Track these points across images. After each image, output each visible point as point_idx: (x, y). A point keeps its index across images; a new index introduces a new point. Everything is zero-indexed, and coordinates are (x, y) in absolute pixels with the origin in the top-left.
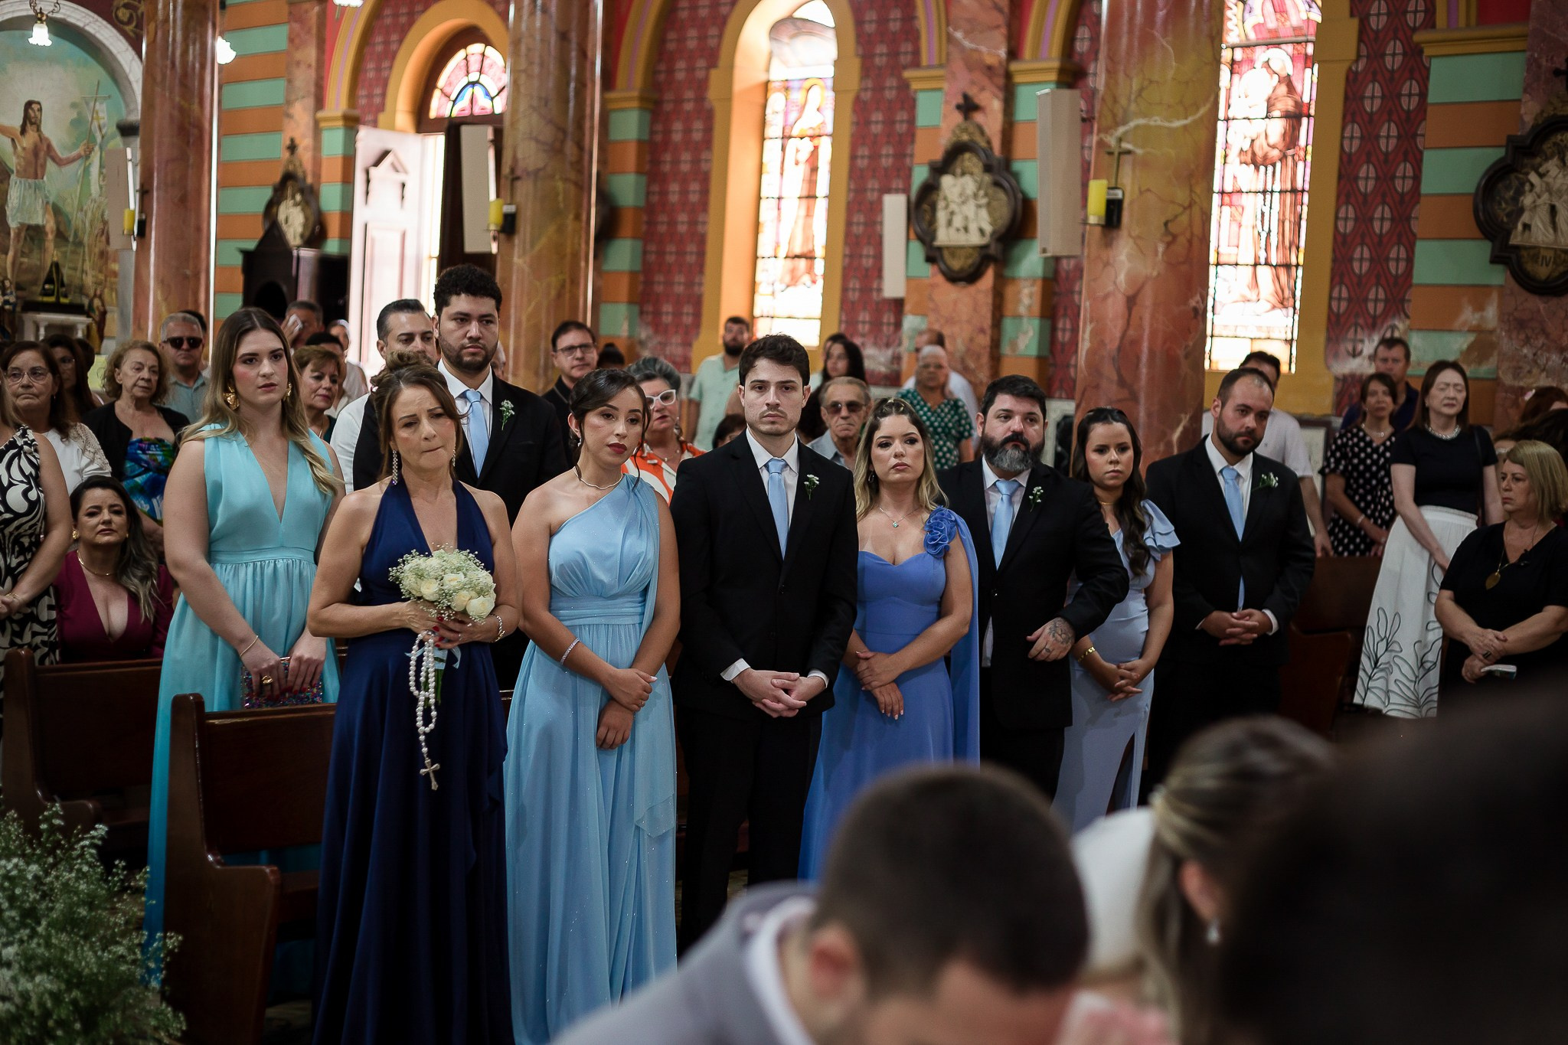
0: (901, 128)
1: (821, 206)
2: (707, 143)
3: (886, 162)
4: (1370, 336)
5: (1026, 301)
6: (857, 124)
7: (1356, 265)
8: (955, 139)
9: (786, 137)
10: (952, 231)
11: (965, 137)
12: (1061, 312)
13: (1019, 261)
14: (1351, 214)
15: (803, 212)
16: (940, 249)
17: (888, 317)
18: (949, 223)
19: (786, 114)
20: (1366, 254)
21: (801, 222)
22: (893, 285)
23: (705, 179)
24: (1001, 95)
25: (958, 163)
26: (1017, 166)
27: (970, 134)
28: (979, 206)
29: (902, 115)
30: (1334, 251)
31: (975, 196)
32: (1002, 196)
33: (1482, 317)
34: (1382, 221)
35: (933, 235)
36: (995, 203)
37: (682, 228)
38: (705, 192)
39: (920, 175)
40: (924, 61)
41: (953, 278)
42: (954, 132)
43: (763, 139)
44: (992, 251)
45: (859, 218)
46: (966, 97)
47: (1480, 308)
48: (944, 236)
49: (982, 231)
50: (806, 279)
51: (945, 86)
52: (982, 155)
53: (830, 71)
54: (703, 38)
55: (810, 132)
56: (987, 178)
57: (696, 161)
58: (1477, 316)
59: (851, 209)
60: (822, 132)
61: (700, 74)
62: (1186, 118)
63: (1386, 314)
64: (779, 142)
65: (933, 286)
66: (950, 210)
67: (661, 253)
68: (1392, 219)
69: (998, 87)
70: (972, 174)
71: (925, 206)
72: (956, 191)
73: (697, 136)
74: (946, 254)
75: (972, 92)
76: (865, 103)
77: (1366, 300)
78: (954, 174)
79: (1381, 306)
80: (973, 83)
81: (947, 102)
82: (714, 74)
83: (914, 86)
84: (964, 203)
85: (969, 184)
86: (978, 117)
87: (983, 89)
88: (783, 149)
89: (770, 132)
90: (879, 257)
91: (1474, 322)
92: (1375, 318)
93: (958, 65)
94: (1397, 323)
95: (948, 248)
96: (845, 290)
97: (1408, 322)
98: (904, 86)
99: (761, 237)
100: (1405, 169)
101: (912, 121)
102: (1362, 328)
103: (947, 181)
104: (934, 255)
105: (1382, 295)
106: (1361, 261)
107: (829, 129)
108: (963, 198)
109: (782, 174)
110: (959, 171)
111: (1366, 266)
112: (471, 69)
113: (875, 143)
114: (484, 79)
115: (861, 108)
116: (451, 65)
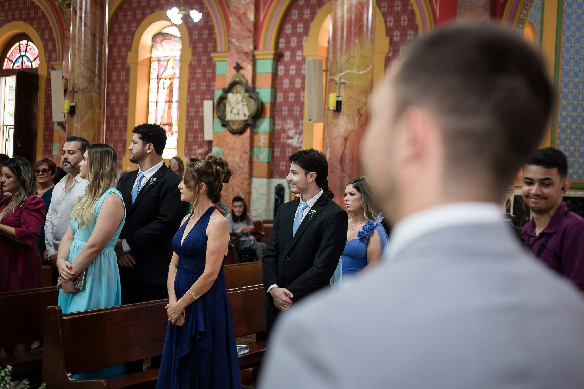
0: (209, 75)
1: (175, 106)
2: (127, 80)
3: (203, 88)
5: (263, 141)
6: (191, 73)
8: (233, 80)
9: (159, 79)
10: (233, 114)
11: (237, 79)
12: (276, 145)
13: (259, 126)
15: (167, 107)
16: (228, 121)
18: (231, 112)
19: (159, 70)
21: (166, 111)
22: (208, 135)
23: (127, 95)
24: (251, 63)
25: (235, 88)
26: (257, 90)
27: (240, 78)
28: (244, 105)
29: (209, 71)
31: (242, 101)
32: (253, 101)
35: (225, 117)
36: (250, 104)
37: (117, 114)
38: (127, 99)
39: (218, 93)
40: (219, 49)
41: (233, 132)
42: (233, 77)
43: (149, 79)
44: (249, 122)
45: (192, 110)
46: (237, 64)
48: (229, 117)
49: (245, 115)
50: (169, 133)
51: (228, 59)
52: (244, 86)
53: (179, 53)
54: (124, 40)
55: (169, 77)
56: (247, 95)
57: (122, 88)
59: (189, 106)
60: (174, 77)
61: (124, 54)
62: (365, 70)
64: (156, 80)
65: (225, 136)
66: (232, 106)
69: (250, 60)
70: (240, 93)
71: (221, 105)
72: (234, 99)
73: (123, 78)
74: (230, 124)
75: (240, 62)
76: (194, 66)
78: (233, 93)
80: (239, 58)
81: (229, 66)
82: (130, 54)
83: (215, 59)
84: (237, 104)
85: (239, 97)
86: (242, 72)
87: (244, 61)
88: (158, 83)
89: (152, 76)
90: (202, 125)
93: (233, 51)
95: (231, 121)
96: (187, 137)
98: (210, 59)
99: (149, 117)
101: (214, 73)
103: (230, 96)
104: (225, 124)
107: (178, 75)
108: (237, 102)
109: (158, 92)
110: (235, 92)
112: (22, 50)
113: (198, 81)
114: (27, 54)
115: (192, 68)
116: (13, 48)
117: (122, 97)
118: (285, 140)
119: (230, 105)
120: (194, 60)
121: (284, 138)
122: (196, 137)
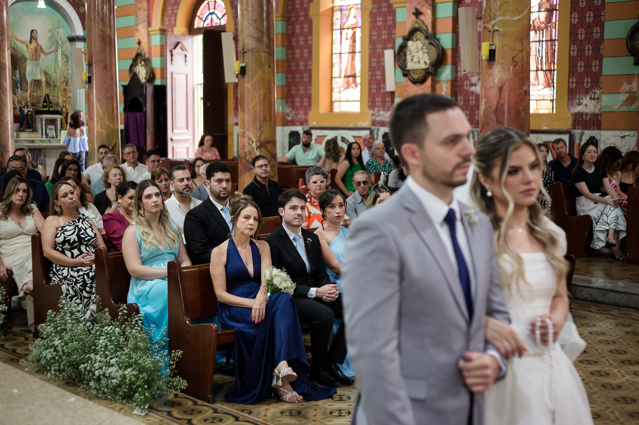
0: (390, 23)
2: (310, 33)
3: (384, 37)
4: (585, 97)
5: (445, 90)
6: (372, 22)
7: (579, 69)
8: (412, 27)
9: (342, 29)
10: (413, 63)
11: (417, 26)
12: (459, 93)
13: (441, 74)
14: (576, 49)
16: (409, 71)
17: (388, 99)
18: (412, 60)
19: (341, 19)
20: (583, 64)
21: (350, 62)
22: (390, 86)
23: (310, 48)
24: (431, 8)
25: (414, 36)
26: (438, 36)
27: (419, 24)
28: (424, 53)
29: (390, 18)
30: (569, 63)
31: (422, 49)
32: (433, 48)
33: (631, 87)
34: (588, 50)
35: (406, 66)
36: (430, 51)
37: (302, 68)
38: (310, 53)
39: (399, 42)
41: (415, 82)
42: (412, 24)
43: (332, 30)
44: (430, 70)
45: (374, 60)
46: (416, 9)
47: (630, 83)
48: (410, 66)
49: (425, 63)
50: (353, 85)
51: (408, 5)
52: (424, 32)
55: (352, 26)
56: (427, 41)
57: (306, 40)
58: (629, 86)
59: (371, 57)
60: (356, 26)
61: (306, 5)
62: (519, 16)
63: (591, 88)
65: (406, 86)
66: (412, 55)
67: (294, 78)
68: (593, 50)
69: (429, 5)
70: (420, 40)
71: (402, 54)
72: (414, 47)
73: (306, 30)
74: (411, 73)
75: (419, 7)
76: (374, 14)
77: (583, 82)
78: (413, 41)
79: (589, 85)
80: (419, 3)
81: (408, 12)
82: (311, 5)
83: (395, 6)
84: (417, 52)
85: (419, 44)
86: (422, 17)
87: (423, 6)
88: (341, 34)
90: (383, 75)
91: (628, 89)
92: (587, 89)
94: (596, 91)
95: (412, 70)
96: (370, 89)
97: (601, 90)
98: (390, 6)
99: (333, 69)
100: (597, 29)
101: (394, 20)
102: (582, 94)
103: (410, 43)
104: (406, 73)
105: (590, 80)
106: (581, 67)
107: (360, 25)
108: (417, 50)
109: (341, 44)
110: (415, 39)
111: (583, 69)
112: (211, 8)
113: (379, 29)
114: (216, 12)
115: (373, 16)
116: (202, 6)
117: (306, 50)
118: (468, 87)
119: (411, 54)
120: (374, 8)
121: (467, 85)
122: (378, 89)
